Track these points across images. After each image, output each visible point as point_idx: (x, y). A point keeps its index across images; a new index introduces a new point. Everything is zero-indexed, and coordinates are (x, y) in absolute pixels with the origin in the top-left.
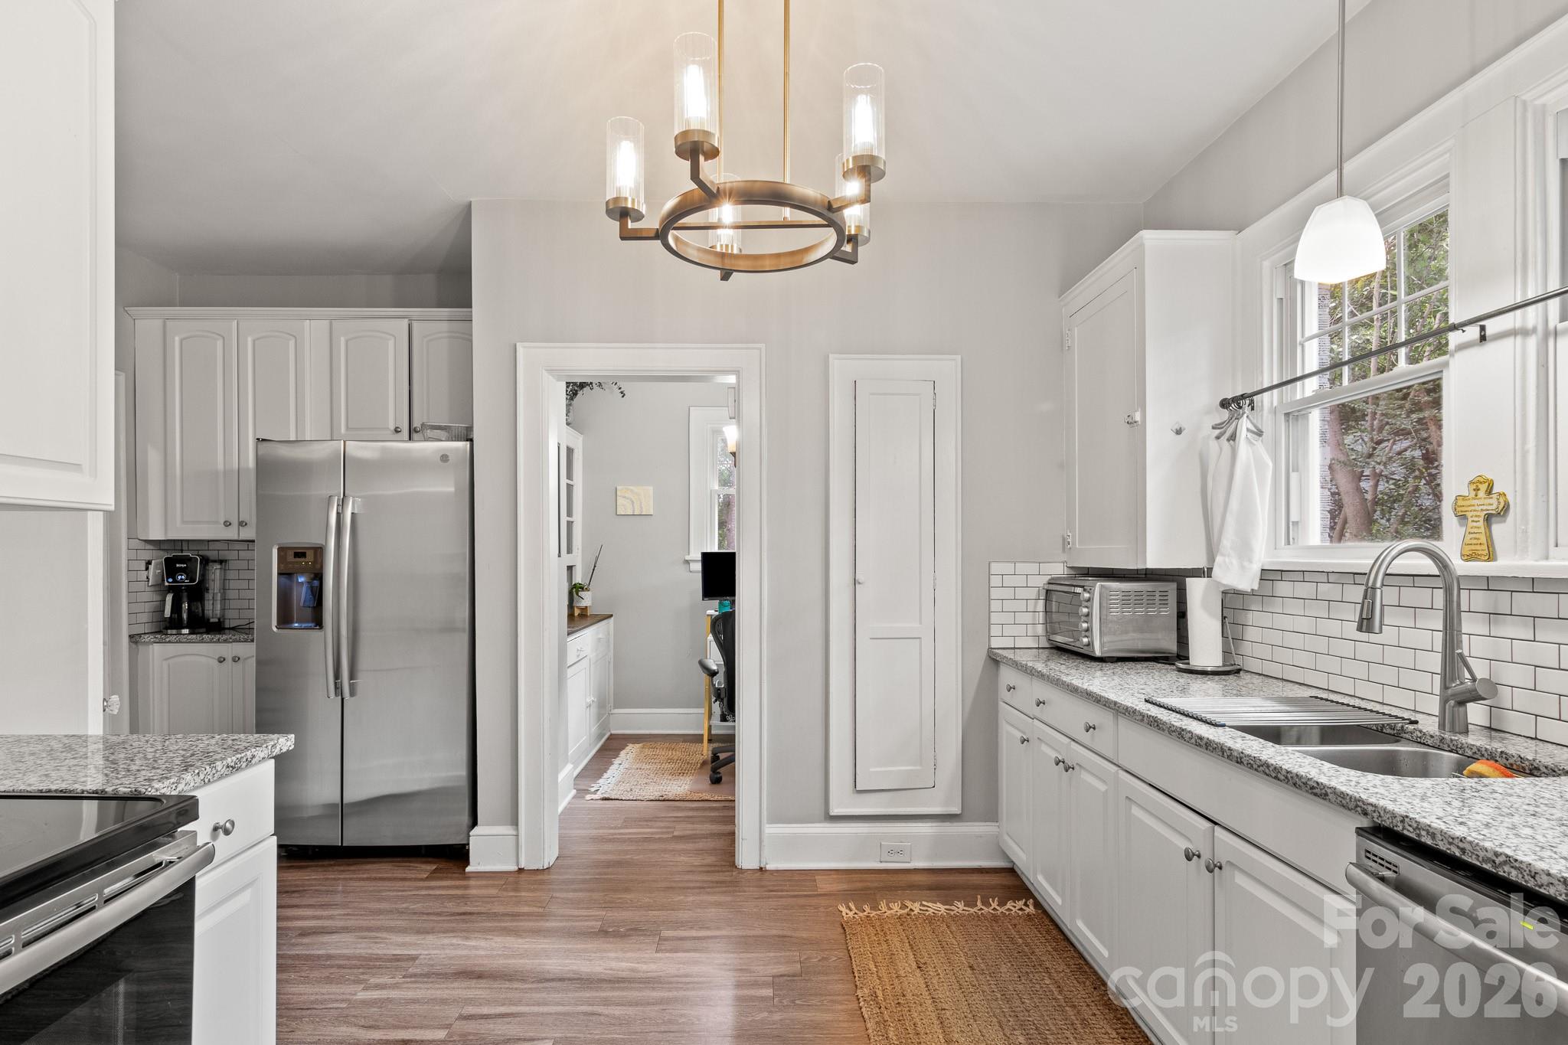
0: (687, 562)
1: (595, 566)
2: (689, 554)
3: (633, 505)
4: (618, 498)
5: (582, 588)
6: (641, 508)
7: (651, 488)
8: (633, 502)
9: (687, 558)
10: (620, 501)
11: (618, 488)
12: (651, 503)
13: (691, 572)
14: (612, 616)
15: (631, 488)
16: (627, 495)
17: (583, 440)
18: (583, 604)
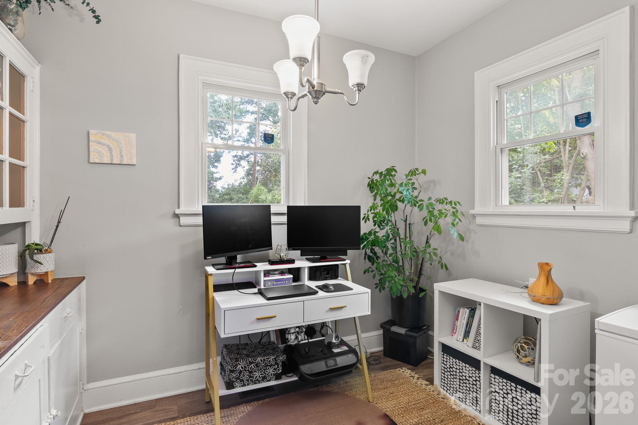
0: (177, 216)
1: (59, 222)
2: (179, 208)
3: (111, 153)
4: (91, 143)
5: (40, 251)
6: (122, 156)
7: (133, 136)
8: (110, 149)
9: (177, 211)
10: (93, 146)
11: (91, 132)
12: (134, 151)
13: (180, 226)
14: (83, 278)
15: (107, 132)
16: (103, 141)
17: (41, 72)
18: (41, 270)
